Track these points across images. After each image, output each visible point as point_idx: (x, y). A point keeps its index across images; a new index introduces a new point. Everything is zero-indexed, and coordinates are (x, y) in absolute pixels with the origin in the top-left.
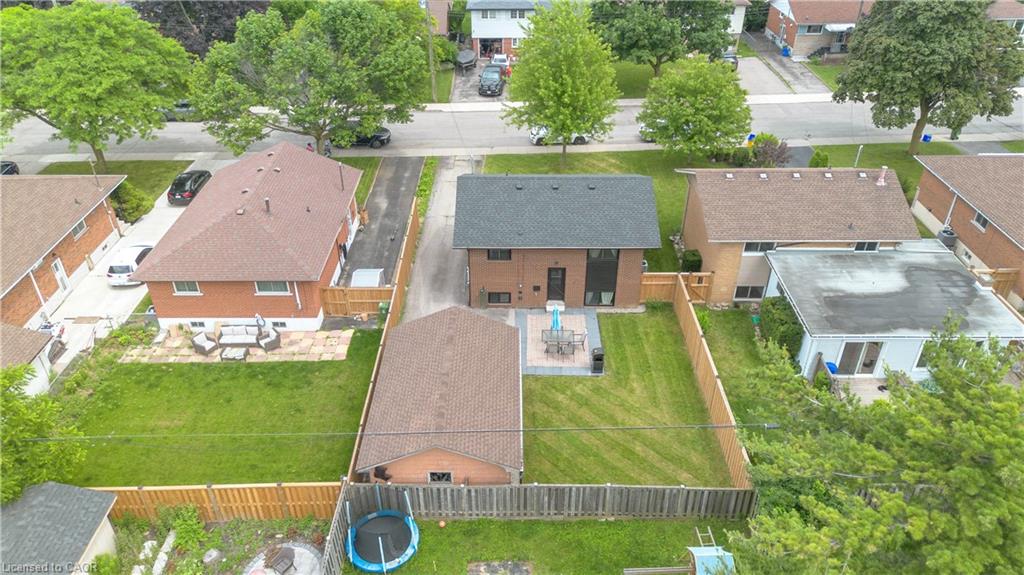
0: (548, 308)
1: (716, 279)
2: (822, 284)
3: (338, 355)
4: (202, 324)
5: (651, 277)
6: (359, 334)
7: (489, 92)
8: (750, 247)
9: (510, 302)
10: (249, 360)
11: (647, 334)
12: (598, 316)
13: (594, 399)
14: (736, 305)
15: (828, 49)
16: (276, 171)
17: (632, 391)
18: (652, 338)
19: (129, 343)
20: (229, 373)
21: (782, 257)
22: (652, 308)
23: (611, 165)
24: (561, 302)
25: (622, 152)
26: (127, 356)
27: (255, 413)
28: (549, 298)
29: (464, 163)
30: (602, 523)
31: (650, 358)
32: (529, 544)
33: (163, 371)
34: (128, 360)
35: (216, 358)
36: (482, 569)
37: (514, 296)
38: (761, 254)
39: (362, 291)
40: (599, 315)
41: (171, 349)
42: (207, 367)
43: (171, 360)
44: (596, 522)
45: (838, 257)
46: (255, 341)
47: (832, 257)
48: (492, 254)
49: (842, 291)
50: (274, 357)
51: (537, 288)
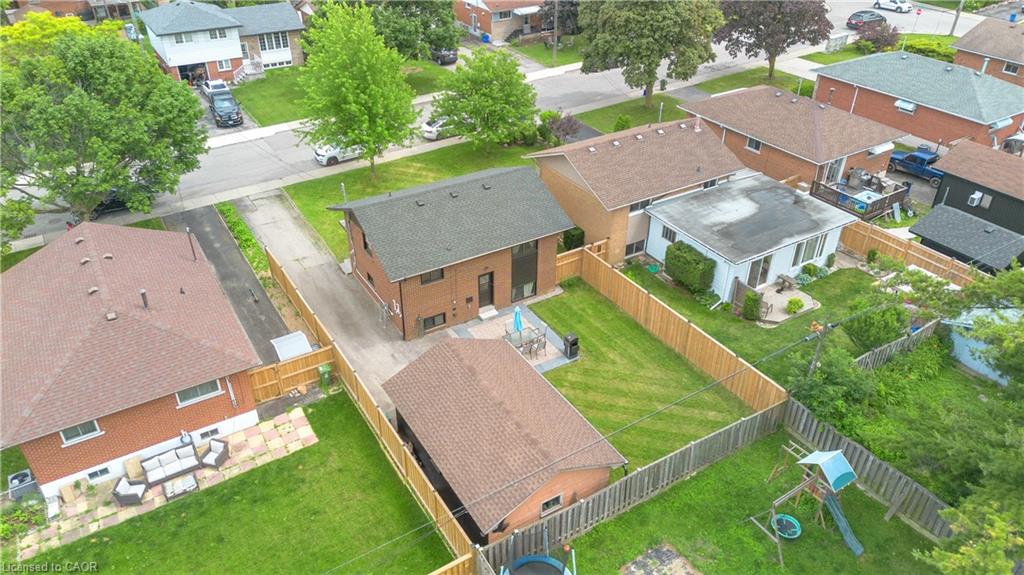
0: (483, 316)
1: (612, 243)
2: (707, 222)
3: (306, 440)
4: (105, 471)
5: (562, 258)
6: (310, 410)
7: (231, 122)
8: (633, 208)
9: (445, 322)
10: (204, 486)
11: (583, 310)
12: (531, 309)
13: (590, 381)
14: (629, 262)
15: (520, 32)
16: (107, 258)
17: (614, 363)
18: (590, 312)
19: (14, 532)
20: (191, 510)
21: (659, 209)
22: (568, 286)
23: (419, 169)
24: (491, 306)
25: (420, 155)
26: (22, 549)
27: (267, 538)
28: (480, 307)
29: (264, 202)
30: (689, 482)
31: (602, 329)
32: (651, 528)
33: (95, 545)
34: (28, 554)
35: (155, 500)
36: (633, 569)
37: (449, 315)
38: (641, 211)
39: (295, 363)
40: (530, 307)
41: (81, 517)
42: (155, 516)
43: (93, 528)
44: (683, 482)
45: (696, 197)
46: (196, 463)
47: (692, 198)
48: (425, 279)
49: (723, 223)
50: (231, 472)
51: (469, 300)
